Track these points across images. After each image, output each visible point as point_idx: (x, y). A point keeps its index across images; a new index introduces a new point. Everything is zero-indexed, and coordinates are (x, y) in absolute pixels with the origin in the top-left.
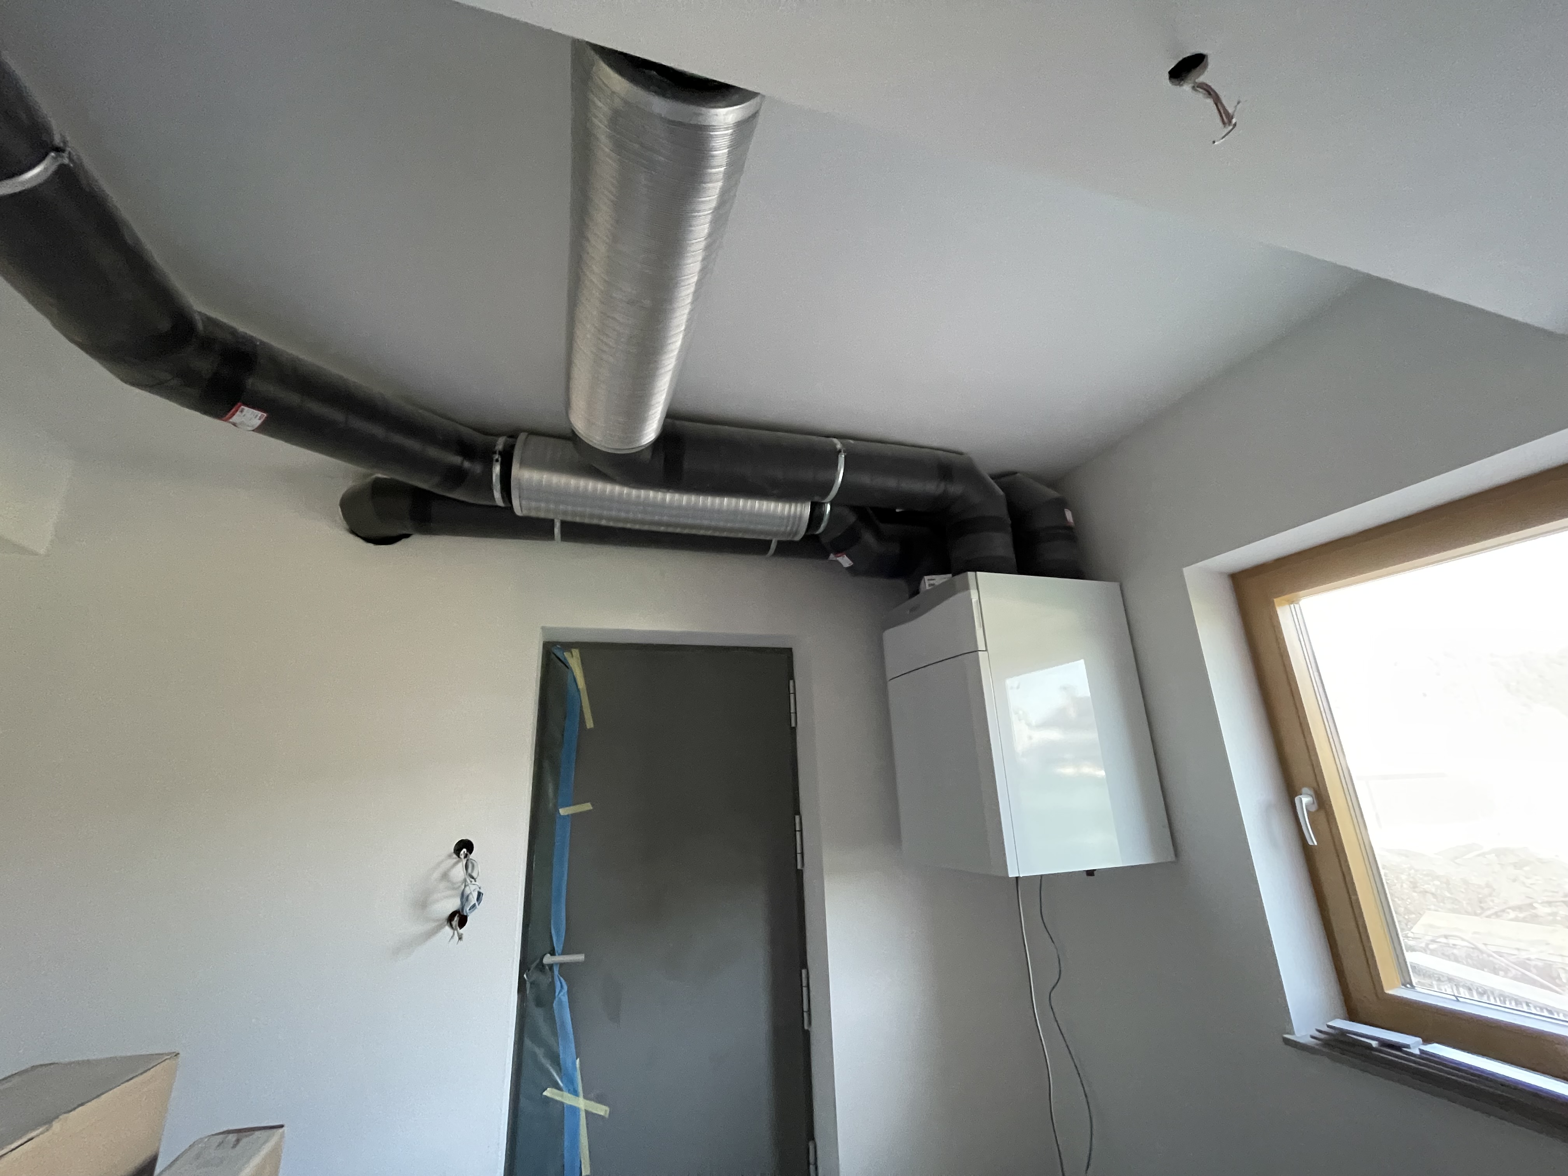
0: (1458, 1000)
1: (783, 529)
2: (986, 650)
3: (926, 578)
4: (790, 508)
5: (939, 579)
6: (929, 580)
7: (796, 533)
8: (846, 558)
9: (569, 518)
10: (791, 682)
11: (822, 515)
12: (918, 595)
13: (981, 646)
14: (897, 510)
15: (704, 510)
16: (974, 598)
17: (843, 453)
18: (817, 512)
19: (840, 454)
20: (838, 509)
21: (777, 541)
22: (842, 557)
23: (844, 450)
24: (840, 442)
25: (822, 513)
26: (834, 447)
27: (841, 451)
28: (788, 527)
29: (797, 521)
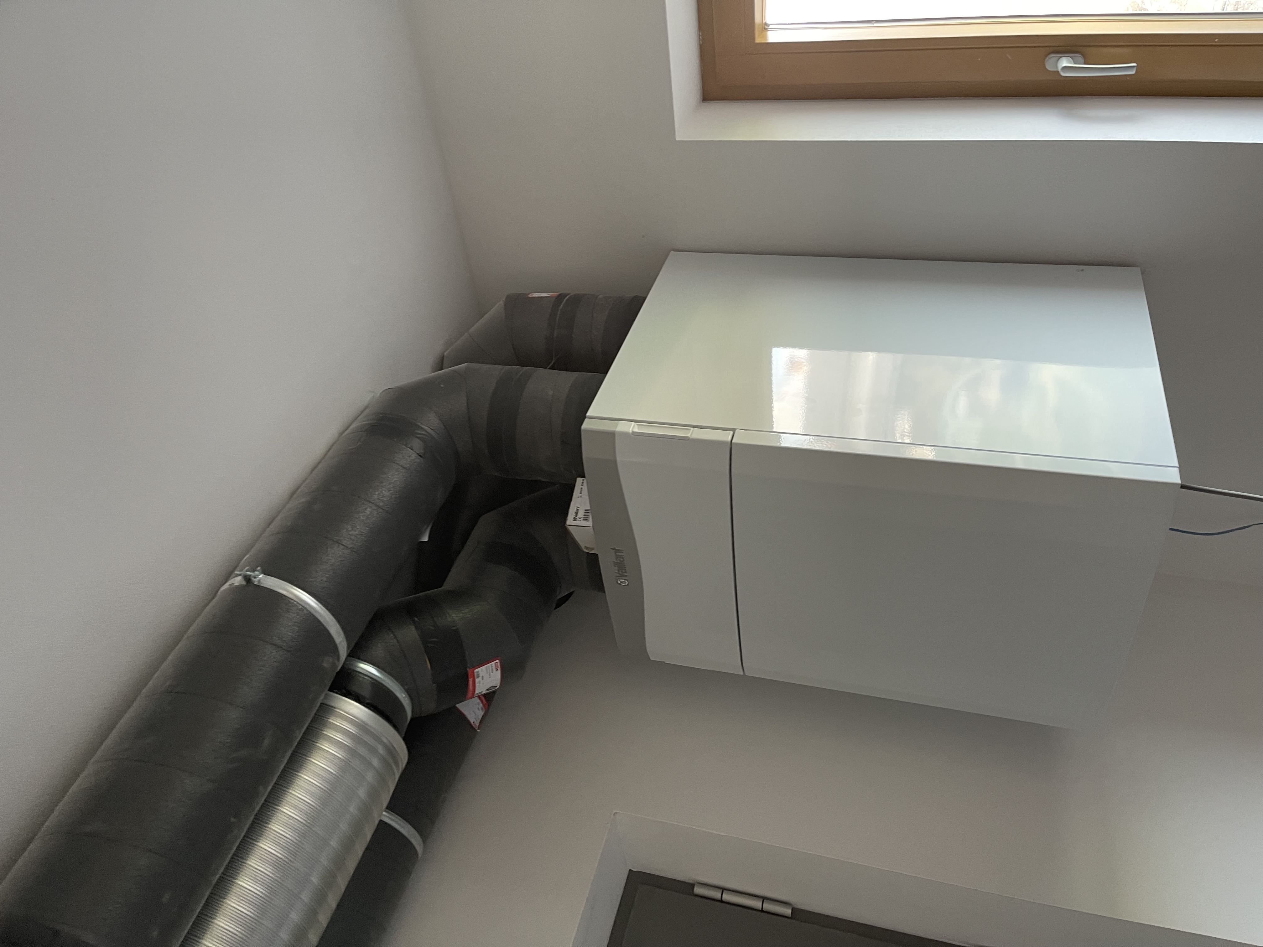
1: (370, 776)
2: (734, 430)
3: (570, 521)
4: (330, 739)
5: (580, 501)
6: (575, 519)
8: (481, 671)
10: (698, 890)
11: (375, 683)
12: (599, 556)
13: (726, 437)
16: (633, 428)
17: (261, 576)
18: (366, 693)
19: (259, 581)
20: (379, 649)
21: (390, 808)
22: (477, 680)
23: (257, 573)
24: (237, 575)
25: (373, 683)
26: (239, 587)
27: (253, 579)
28: (370, 764)
29: (366, 738)
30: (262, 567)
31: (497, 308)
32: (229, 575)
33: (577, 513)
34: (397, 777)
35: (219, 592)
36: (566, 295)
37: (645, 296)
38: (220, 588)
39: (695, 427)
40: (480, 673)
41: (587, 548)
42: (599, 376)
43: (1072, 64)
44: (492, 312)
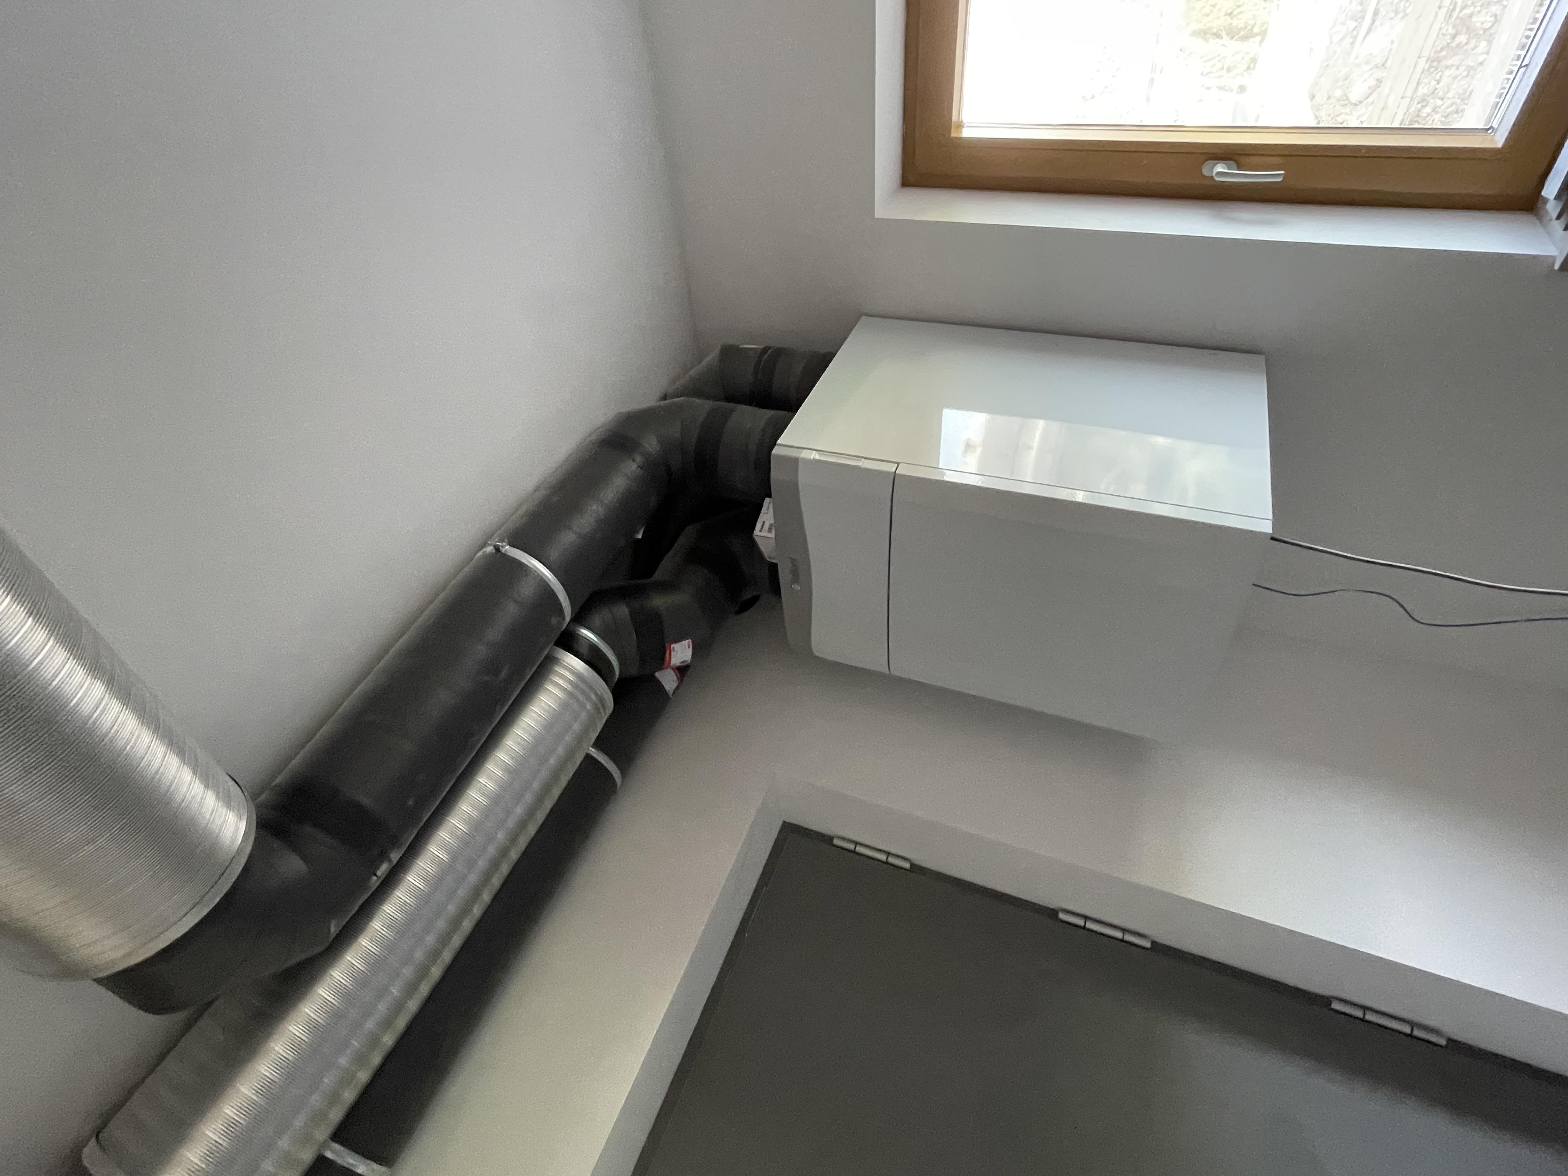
0: (1526, 65)
1: (583, 715)
2: (898, 464)
3: (757, 532)
4: (556, 684)
5: (767, 516)
6: (761, 531)
7: (601, 700)
8: (676, 647)
9: (336, 1115)
10: (837, 842)
11: (593, 647)
12: (778, 566)
13: (892, 468)
14: (640, 536)
15: (476, 826)
16: (815, 456)
17: (507, 547)
18: (584, 650)
19: (506, 551)
20: (597, 619)
21: (597, 744)
22: (672, 653)
23: (504, 544)
24: (490, 545)
25: (590, 645)
26: (491, 555)
27: (501, 548)
28: (583, 706)
29: (582, 685)
30: (508, 539)
31: (712, 357)
32: (484, 545)
33: (763, 526)
34: (604, 721)
35: (475, 558)
36: (770, 348)
37: (835, 352)
38: (476, 554)
39: (866, 458)
40: (675, 648)
41: (770, 558)
42: (790, 414)
43: (1225, 169)
44: (708, 359)
